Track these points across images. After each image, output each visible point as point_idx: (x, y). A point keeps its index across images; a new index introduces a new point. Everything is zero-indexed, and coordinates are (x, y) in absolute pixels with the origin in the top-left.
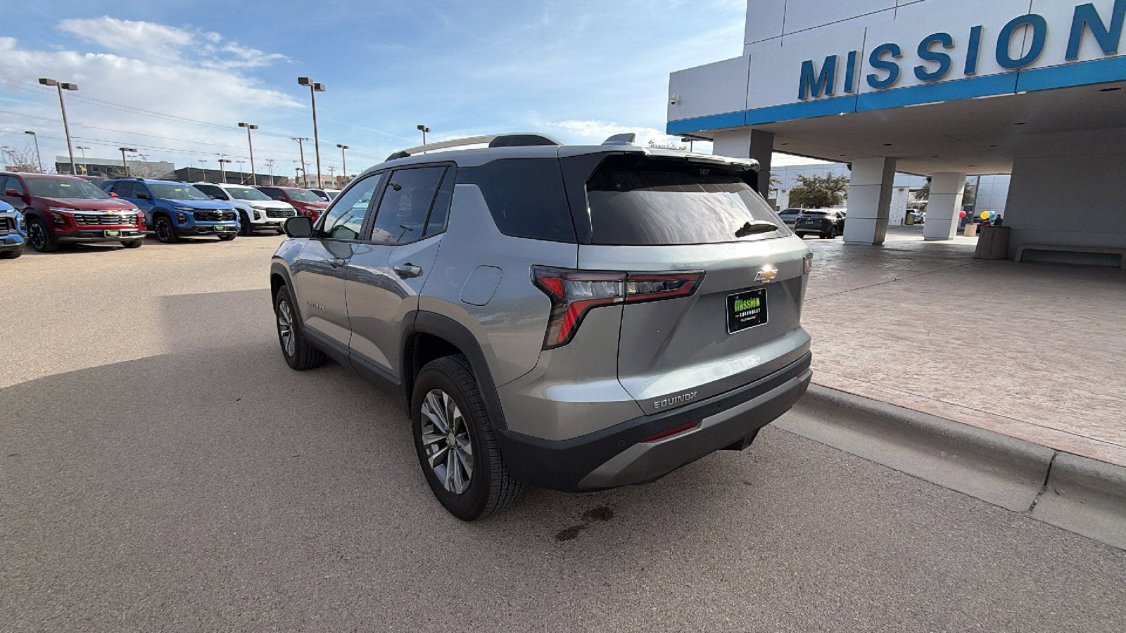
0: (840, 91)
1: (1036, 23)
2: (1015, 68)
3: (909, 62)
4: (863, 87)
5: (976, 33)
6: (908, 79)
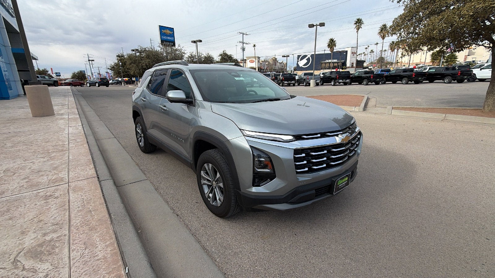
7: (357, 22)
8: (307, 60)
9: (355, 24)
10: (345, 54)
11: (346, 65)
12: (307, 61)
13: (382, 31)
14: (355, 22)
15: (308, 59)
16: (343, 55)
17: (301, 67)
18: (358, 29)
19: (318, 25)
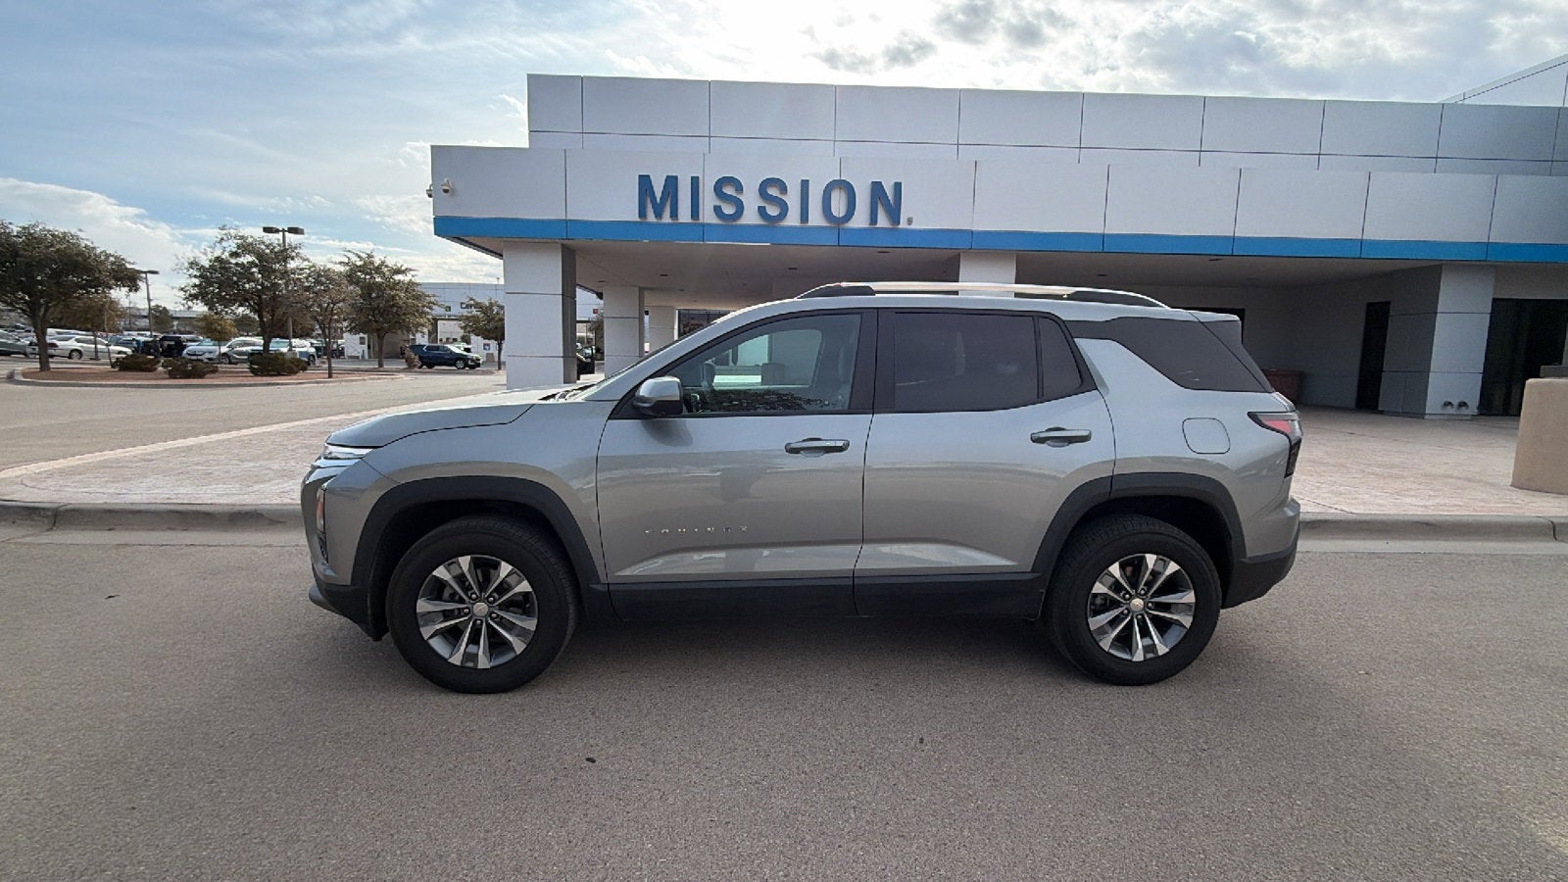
0: (685, 216)
1: (849, 189)
2: (838, 223)
3: (751, 201)
4: (708, 216)
5: (805, 184)
6: (750, 217)
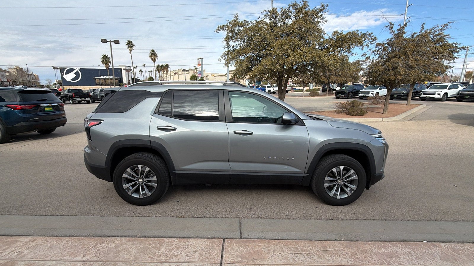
7: (128, 43)
8: (75, 73)
9: (127, 45)
10: (119, 71)
11: (122, 82)
12: (75, 75)
13: (152, 55)
14: (127, 43)
15: (77, 73)
16: (118, 72)
17: (69, 81)
18: (131, 51)
19: (113, 42)
